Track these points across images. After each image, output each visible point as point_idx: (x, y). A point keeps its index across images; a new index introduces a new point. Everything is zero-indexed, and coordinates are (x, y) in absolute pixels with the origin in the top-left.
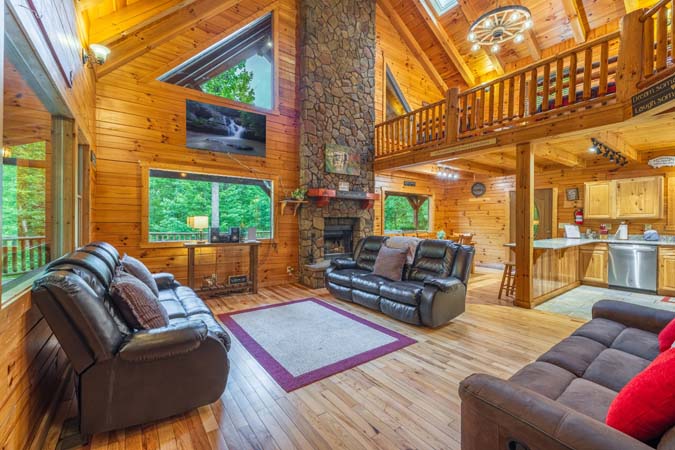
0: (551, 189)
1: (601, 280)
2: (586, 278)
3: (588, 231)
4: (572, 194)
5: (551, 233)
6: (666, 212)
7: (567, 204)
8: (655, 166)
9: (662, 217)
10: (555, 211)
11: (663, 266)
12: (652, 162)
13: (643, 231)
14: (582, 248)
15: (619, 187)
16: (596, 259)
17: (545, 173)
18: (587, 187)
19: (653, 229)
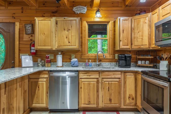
0: (14, 23)
1: (44, 105)
2: (34, 105)
3: (39, 60)
4: (29, 28)
5: (14, 63)
6: (82, 45)
7: (26, 38)
8: (76, 12)
9: (80, 49)
10: (17, 43)
11: (81, 88)
12: (75, 9)
13: (70, 59)
14: (31, 77)
15: (57, 24)
16: (41, 87)
17: (9, 8)
18: (37, 21)
19: (75, 58)
